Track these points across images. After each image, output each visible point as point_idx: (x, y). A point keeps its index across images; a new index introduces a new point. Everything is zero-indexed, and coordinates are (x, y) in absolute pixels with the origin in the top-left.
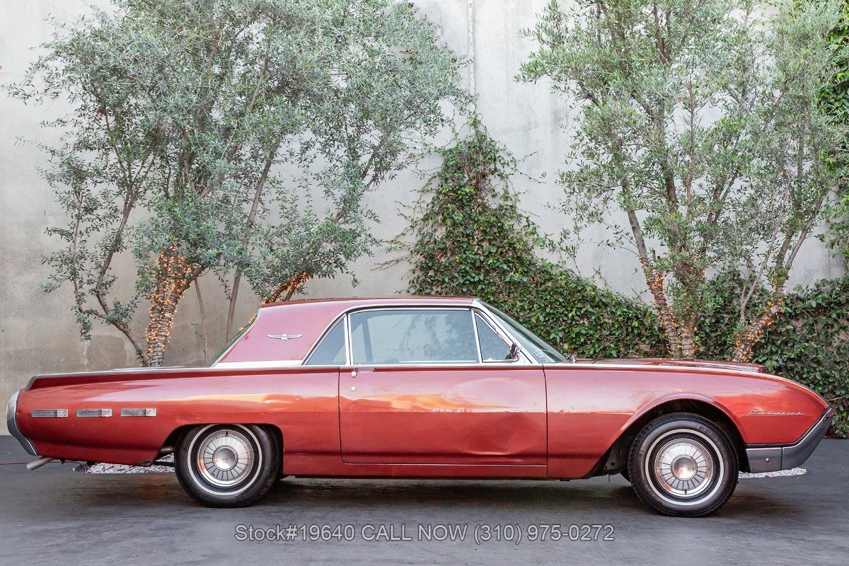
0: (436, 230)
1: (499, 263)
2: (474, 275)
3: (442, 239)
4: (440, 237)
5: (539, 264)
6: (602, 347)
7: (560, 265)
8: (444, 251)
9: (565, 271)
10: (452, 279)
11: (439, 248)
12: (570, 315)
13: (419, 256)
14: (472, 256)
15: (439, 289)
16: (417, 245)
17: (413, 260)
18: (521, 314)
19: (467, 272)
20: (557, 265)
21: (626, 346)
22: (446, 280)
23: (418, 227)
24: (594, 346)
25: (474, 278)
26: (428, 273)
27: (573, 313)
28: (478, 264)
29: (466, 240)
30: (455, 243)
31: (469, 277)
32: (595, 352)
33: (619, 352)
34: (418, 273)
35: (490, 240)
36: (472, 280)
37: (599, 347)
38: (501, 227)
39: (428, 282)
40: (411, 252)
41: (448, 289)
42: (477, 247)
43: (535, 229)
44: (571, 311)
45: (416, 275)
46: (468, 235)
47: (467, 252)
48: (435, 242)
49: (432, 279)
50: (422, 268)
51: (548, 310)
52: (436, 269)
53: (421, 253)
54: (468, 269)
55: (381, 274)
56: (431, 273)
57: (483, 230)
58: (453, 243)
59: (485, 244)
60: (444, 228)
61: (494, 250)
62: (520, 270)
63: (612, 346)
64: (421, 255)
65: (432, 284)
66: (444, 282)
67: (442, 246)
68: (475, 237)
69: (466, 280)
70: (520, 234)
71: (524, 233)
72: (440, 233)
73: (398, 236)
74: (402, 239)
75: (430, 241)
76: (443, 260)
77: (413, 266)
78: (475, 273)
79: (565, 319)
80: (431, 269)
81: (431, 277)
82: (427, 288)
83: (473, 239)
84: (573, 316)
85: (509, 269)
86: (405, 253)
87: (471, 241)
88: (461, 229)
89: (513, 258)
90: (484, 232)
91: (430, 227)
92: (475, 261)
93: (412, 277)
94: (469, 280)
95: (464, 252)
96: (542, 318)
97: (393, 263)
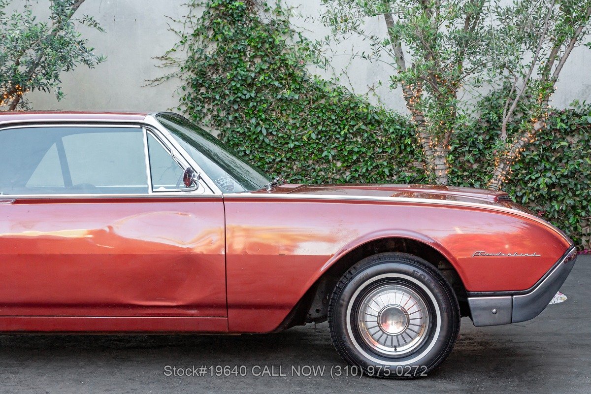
0: (206, 46)
1: (270, 80)
2: (245, 92)
3: (213, 56)
4: (211, 53)
5: (312, 80)
6: (374, 165)
7: (333, 82)
8: (215, 67)
9: (338, 88)
10: (223, 96)
11: (210, 65)
12: (342, 133)
13: (190, 73)
14: (242, 73)
15: (211, 107)
16: (187, 61)
17: (184, 77)
18: (293, 132)
19: (238, 89)
20: (330, 82)
21: (400, 164)
22: (217, 97)
23: (189, 43)
24: (366, 164)
25: (245, 95)
26: (199, 90)
27: (346, 130)
28: (249, 81)
29: (237, 56)
30: (226, 59)
31: (240, 95)
32: (367, 170)
33: (392, 169)
34: (190, 90)
35: (262, 57)
36: (243, 97)
37: (371, 165)
38: (272, 43)
39: (200, 100)
40: (182, 68)
41: (219, 106)
42: (250, 63)
43: (308, 44)
44: (344, 129)
45: (186, 92)
46: (240, 51)
47: (238, 69)
48: (206, 58)
49: (203, 96)
50: (193, 86)
51: (320, 128)
52: (207, 85)
53: (192, 69)
54: (238, 86)
55: (152, 91)
56: (203, 90)
57: (255, 46)
58: (225, 60)
59: (258, 61)
60: (215, 45)
61: (265, 67)
62: (293, 87)
63: (385, 163)
64: (192, 71)
65: (204, 101)
66: (215, 99)
67: (212, 62)
68: (248, 53)
69: (237, 97)
70: (293, 51)
71: (297, 49)
72: (211, 49)
73: (168, 52)
74: (172, 56)
75: (200, 57)
76: (214, 77)
77: (184, 83)
78: (247, 90)
79: (338, 136)
80: (202, 86)
81: (202, 94)
82: (198, 106)
83: (245, 55)
84: (345, 134)
85: (281, 86)
86: (175, 70)
87: (243, 58)
88: (232, 45)
89: (286, 75)
90: (257, 49)
91: (200, 42)
92: (247, 78)
93: (183, 94)
94: (240, 98)
95: (236, 68)
96: (314, 136)
97: (164, 79)
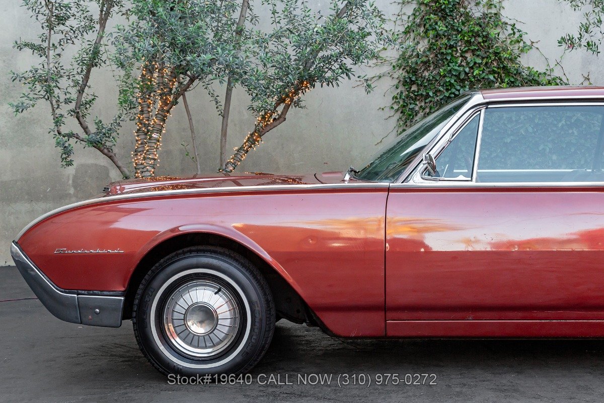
0: (418, 43)
1: (484, 74)
2: (458, 88)
3: (424, 52)
4: (422, 50)
5: (525, 73)
7: (548, 73)
8: (426, 64)
9: (554, 79)
10: (437, 92)
11: (422, 62)
12: (560, 125)
13: (401, 71)
14: (456, 68)
15: (423, 104)
16: (399, 60)
17: (396, 76)
18: (509, 126)
19: (451, 85)
20: (545, 73)
22: (431, 94)
23: (400, 41)
25: (459, 91)
26: (411, 88)
27: (563, 122)
28: (462, 76)
29: (450, 51)
30: (439, 56)
31: (453, 90)
34: (401, 88)
35: (473, 51)
36: (457, 93)
38: (486, 36)
39: (411, 98)
40: (394, 66)
41: (432, 103)
42: (461, 58)
43: (521, 36)
44: (561, 121)
45: (399, 91)
46: (451, 47)
47: (450, 64)
48: (418, 55)
49: (416, 94)
50: (405, 83)
51: (536, 121)
52: (420, 83)
53: (403, 67)
54: (453, 81)
56: (414, 88)
57: (467, 41)
58: (436, 56)
59: (469, 56)
60: (426, 41)
61: (479, 61)
62: (506, 80)
64: (403, 69)
65: (416, 99)
66: (428, 96)
67: (425, 59)
68: (458, 48)
69: (451, 93)
70: (505, 43)
71: (509, 41)
72: (423, 46)
73: (379, 51)
74: (384, 55)
75: (412, 54)
76: (426, 74)
77: (396, 82)
78: (460, 85)
79: (555, 129)
80: (414, 84)
81: (414, 91)
82: (411, 104)
83: (457, 51)
84: (563, 126)
85: (495, 80)
86: (386, 69)
87: (454, 53)
88: (445, 41)
89: (498, 68)
90: (469, 43)
91: (411, 40)
92: (460, 73)
93: (396, 92)
94: (454, 93)
95: (448, 64)
96: (530, 130)
97: (375, 79)
